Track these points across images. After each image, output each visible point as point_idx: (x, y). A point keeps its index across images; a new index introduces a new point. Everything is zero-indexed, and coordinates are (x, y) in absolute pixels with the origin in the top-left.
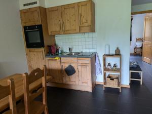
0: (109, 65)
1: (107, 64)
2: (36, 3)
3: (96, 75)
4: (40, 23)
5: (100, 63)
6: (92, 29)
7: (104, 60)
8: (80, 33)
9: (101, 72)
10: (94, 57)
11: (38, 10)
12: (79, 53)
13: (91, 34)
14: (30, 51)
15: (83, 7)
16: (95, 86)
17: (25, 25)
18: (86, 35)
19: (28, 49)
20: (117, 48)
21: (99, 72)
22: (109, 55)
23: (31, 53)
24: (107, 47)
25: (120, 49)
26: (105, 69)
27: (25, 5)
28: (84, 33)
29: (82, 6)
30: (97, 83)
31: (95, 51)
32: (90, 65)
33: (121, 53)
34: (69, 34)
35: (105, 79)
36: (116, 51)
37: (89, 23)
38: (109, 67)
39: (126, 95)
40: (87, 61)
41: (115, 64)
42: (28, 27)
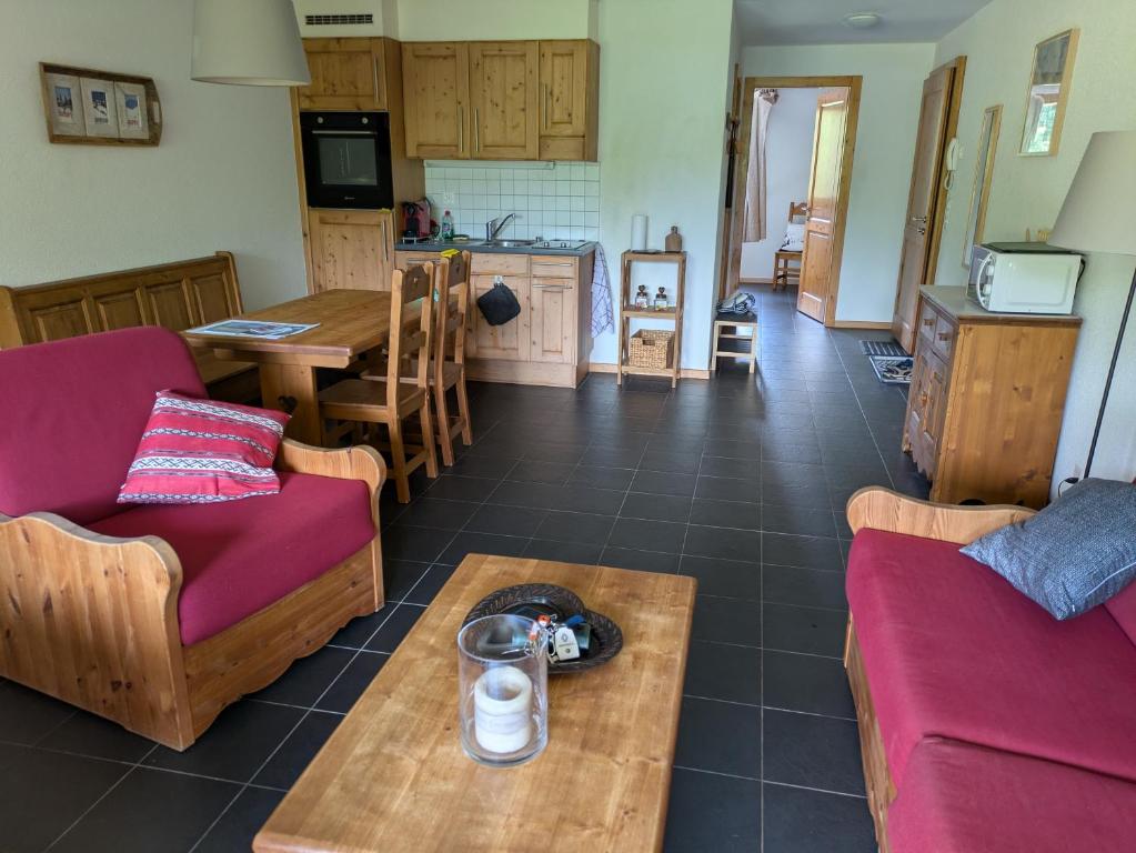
0: (642, 291)
1: (634, 290)
2: (368, 19)
3: (594, 333)
4: (381, 104)
5: (608, 287)
6: (588, 150)
7: (627, 272)
8: (540, 158)
9: (610, 320)
10: (589, 259)
11: (379, 51)
12: (529, 243)
13: (580, 170)
14: (323, 222)
15: (557, 61)
16: (586, 378)
17: (306, 105)
18: (562, 169)
19: (317, 213)
20: (675, 229)
21: (604, 321)
22: (645, 254)
23: (327, 229)
24: (639, 222)
25: (683, 232)
26: (626, 307)
27: (311, 20)
28: (554, 161)
29: (554, 55)
30: (592, 369)
31: (591, 237)
32: (574, 284)
33: (688, 247)
34: (498, 159)
35: (624, 346)
36: (667, 238)
37: (579, 125)
38: (641, 300)
39: (695, 404)
40: (567, 269)
41: (662, 289)
42: (325, 115)
